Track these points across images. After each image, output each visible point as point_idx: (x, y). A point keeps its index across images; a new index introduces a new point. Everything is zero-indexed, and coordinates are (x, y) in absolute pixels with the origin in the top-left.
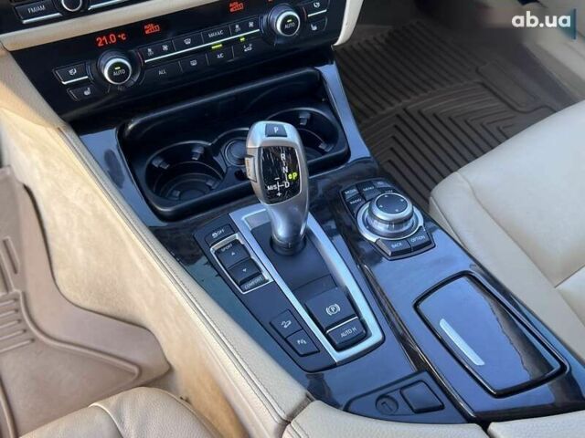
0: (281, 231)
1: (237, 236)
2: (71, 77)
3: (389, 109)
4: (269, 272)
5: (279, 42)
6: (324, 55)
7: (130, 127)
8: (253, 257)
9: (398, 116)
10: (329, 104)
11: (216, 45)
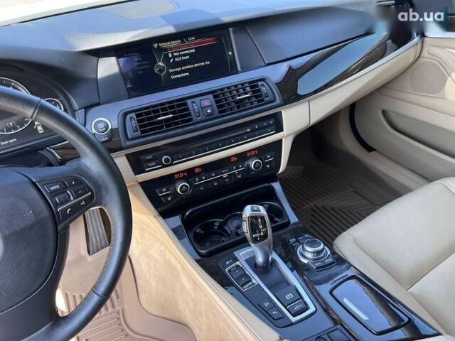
0: (260, 259)
1: (238, 263)
2: (163, 192)
3: (307, 206)
4: (256, 280)
5: (253, 173)
6: (274, 178)
7: (187, 213)
8: (247, 272)
9: (312, 209)
10: (278, 200)
11: (225, 175)
